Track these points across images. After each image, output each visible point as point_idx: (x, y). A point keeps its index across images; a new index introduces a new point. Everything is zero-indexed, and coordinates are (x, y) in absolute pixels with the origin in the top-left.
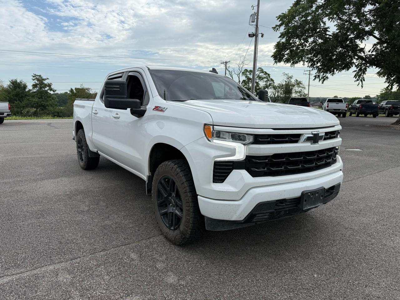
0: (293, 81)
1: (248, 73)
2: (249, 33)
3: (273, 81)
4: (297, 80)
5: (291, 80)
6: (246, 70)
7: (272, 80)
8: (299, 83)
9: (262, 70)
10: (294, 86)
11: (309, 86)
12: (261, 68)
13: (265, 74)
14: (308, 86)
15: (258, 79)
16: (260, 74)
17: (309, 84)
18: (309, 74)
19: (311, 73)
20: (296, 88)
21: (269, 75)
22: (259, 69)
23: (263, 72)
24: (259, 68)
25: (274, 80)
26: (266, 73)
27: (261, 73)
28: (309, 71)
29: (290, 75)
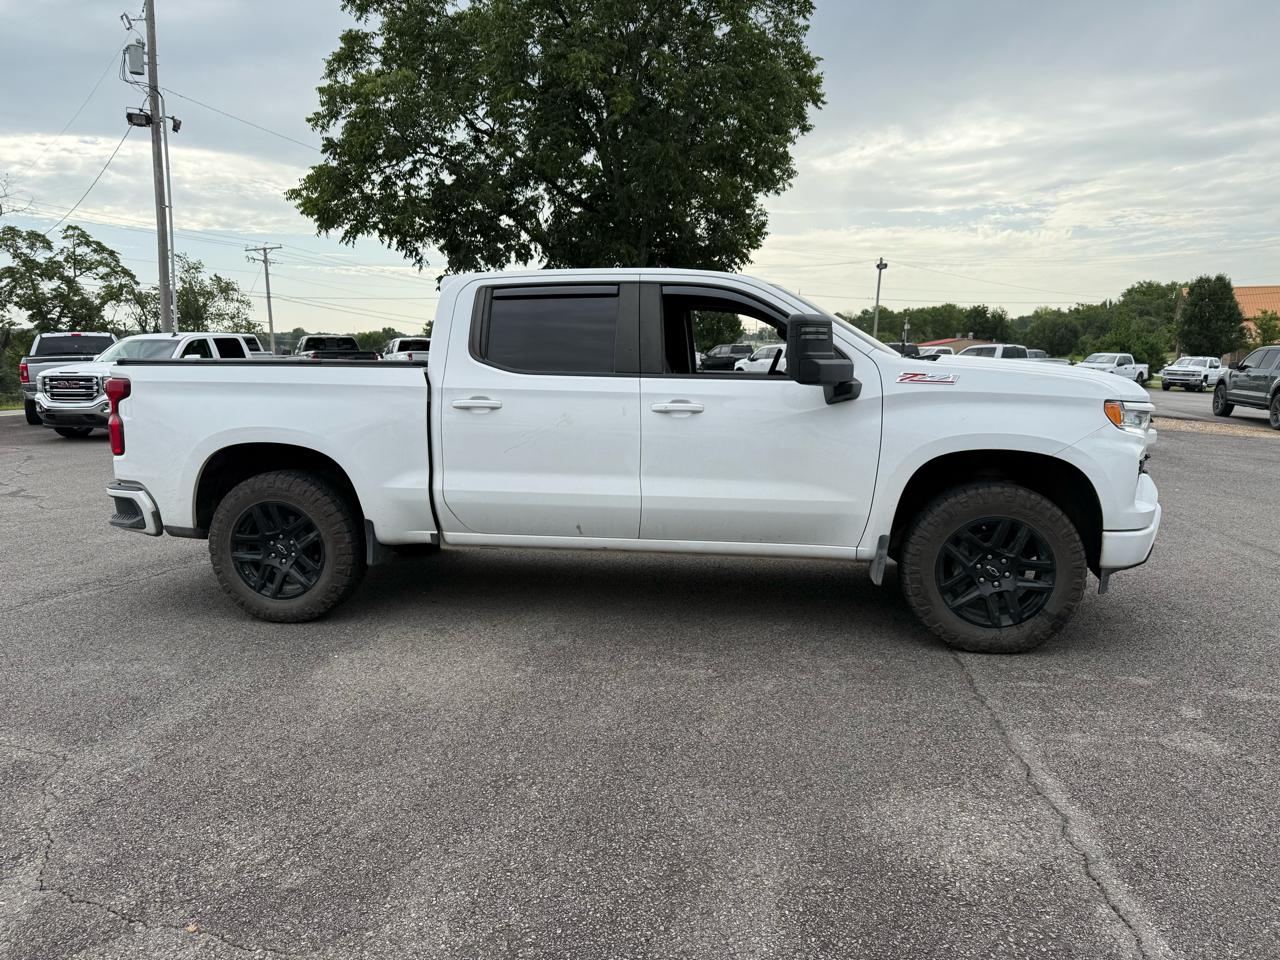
0: (206, 278)
1: (20, 243)
2: (131, 111)
3: (132, 277)
4: (219, 279)
5: (201, 276)
6: (11, 229)
7: (126, 273)
8: (226, 289)
9: (83, 235)
10: (210, 295)
11: (269, 297)
12: (76, 228)
13: (95, 251)
14: (266, 300)
15: (69, 265)
16: (80, 251)
17: (268, 293)
18: (265, 261)
19: (269, 256)
20: (219, 304)
21: (112, 253)
22: (70, 232)
23: (88, 244)
24: (69, 227)
25: (133, 272)
26: (100, 248)
27: (79, 245)
28: (262, 252)
29: (192, 260)
